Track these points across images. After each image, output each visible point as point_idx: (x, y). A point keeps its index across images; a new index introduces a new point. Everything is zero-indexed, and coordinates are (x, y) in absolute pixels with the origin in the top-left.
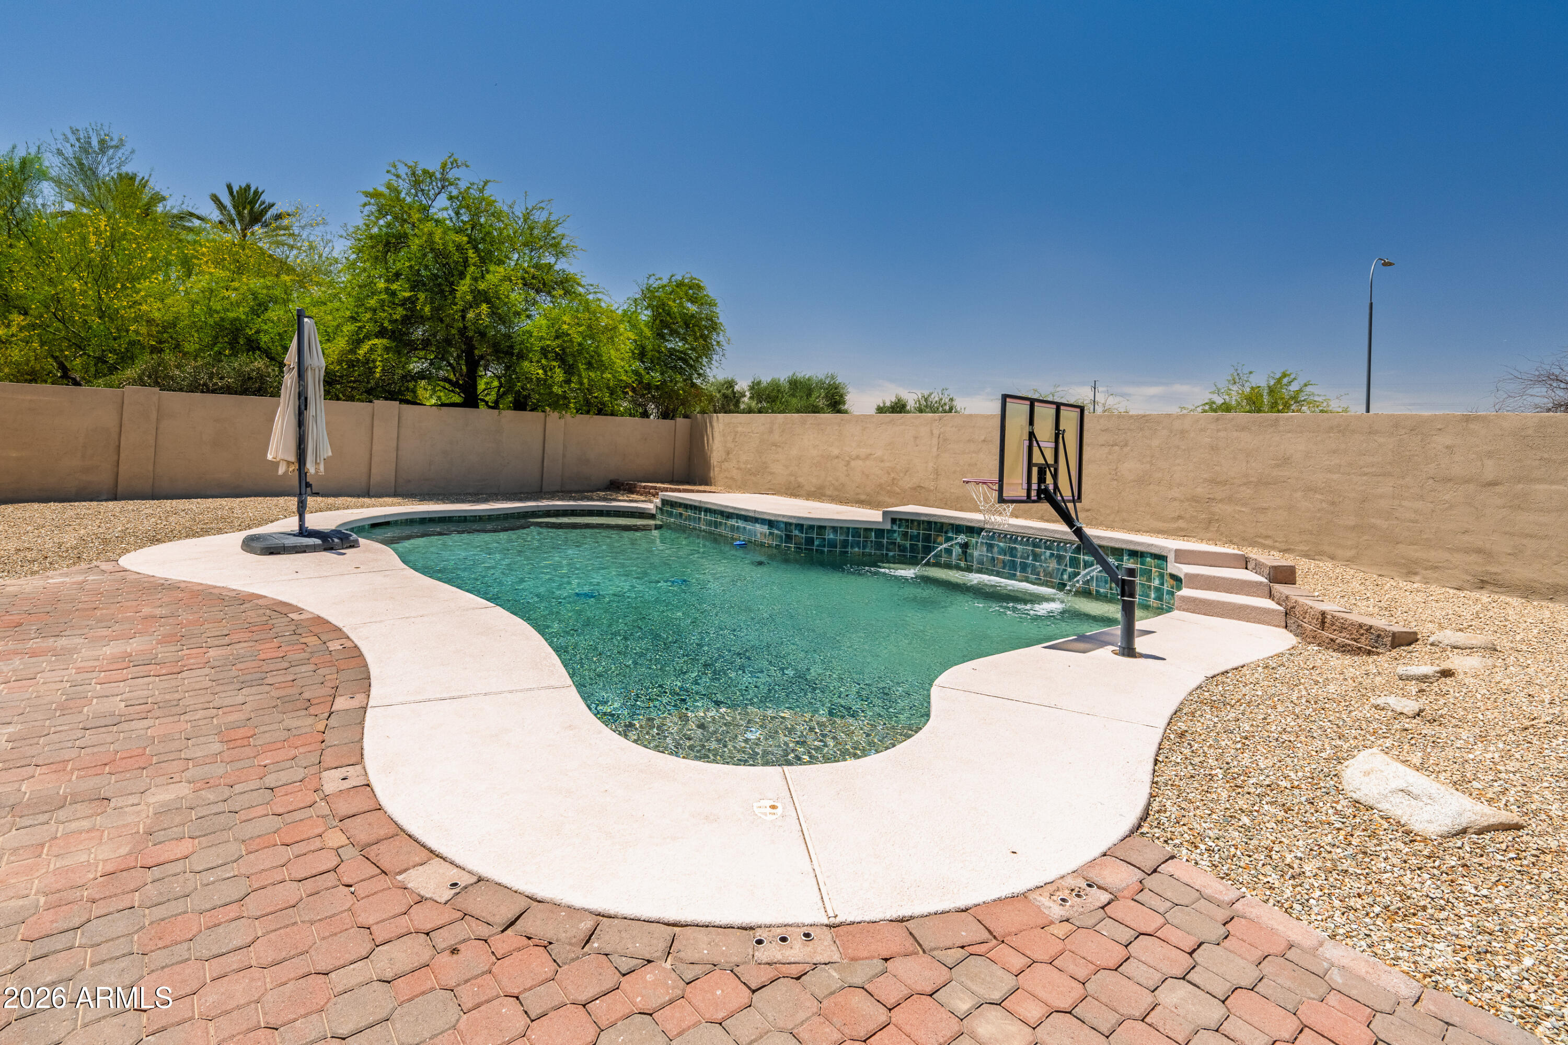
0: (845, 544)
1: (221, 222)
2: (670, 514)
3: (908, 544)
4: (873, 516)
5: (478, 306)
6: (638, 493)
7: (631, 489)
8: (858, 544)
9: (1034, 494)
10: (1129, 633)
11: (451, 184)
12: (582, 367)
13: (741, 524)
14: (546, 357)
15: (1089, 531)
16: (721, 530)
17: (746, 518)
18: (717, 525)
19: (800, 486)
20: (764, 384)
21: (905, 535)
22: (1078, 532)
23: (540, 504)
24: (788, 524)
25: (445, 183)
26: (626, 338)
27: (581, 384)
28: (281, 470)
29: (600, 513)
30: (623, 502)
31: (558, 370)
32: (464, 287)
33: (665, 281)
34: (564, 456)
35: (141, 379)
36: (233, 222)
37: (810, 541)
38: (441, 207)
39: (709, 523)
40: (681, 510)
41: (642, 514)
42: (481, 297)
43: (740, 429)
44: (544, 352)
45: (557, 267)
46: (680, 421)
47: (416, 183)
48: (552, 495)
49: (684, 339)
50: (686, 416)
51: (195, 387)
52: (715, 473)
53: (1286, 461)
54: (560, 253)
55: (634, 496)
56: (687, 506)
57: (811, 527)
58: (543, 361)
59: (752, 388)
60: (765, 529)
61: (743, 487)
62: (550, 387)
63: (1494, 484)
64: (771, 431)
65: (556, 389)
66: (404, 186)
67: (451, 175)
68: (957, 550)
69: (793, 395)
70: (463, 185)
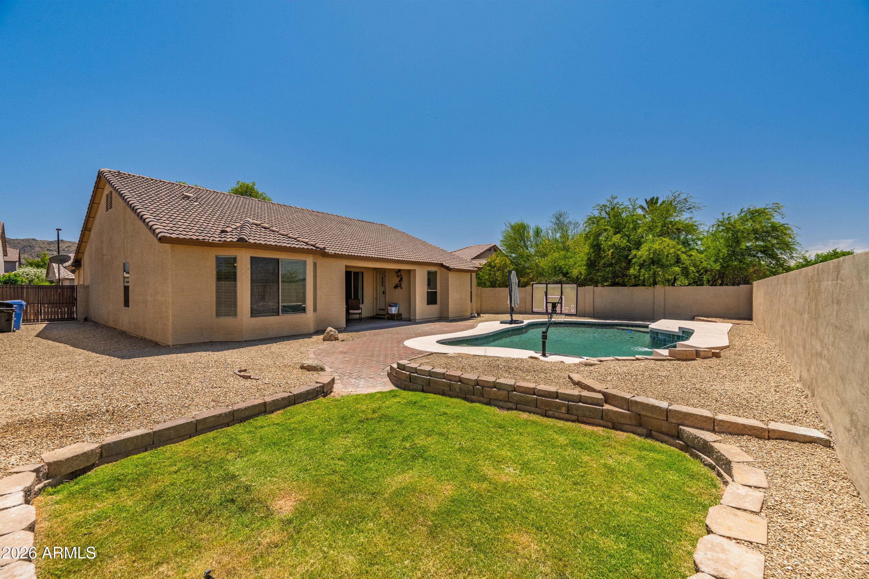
23: (578, 320)
46: (743, 286)
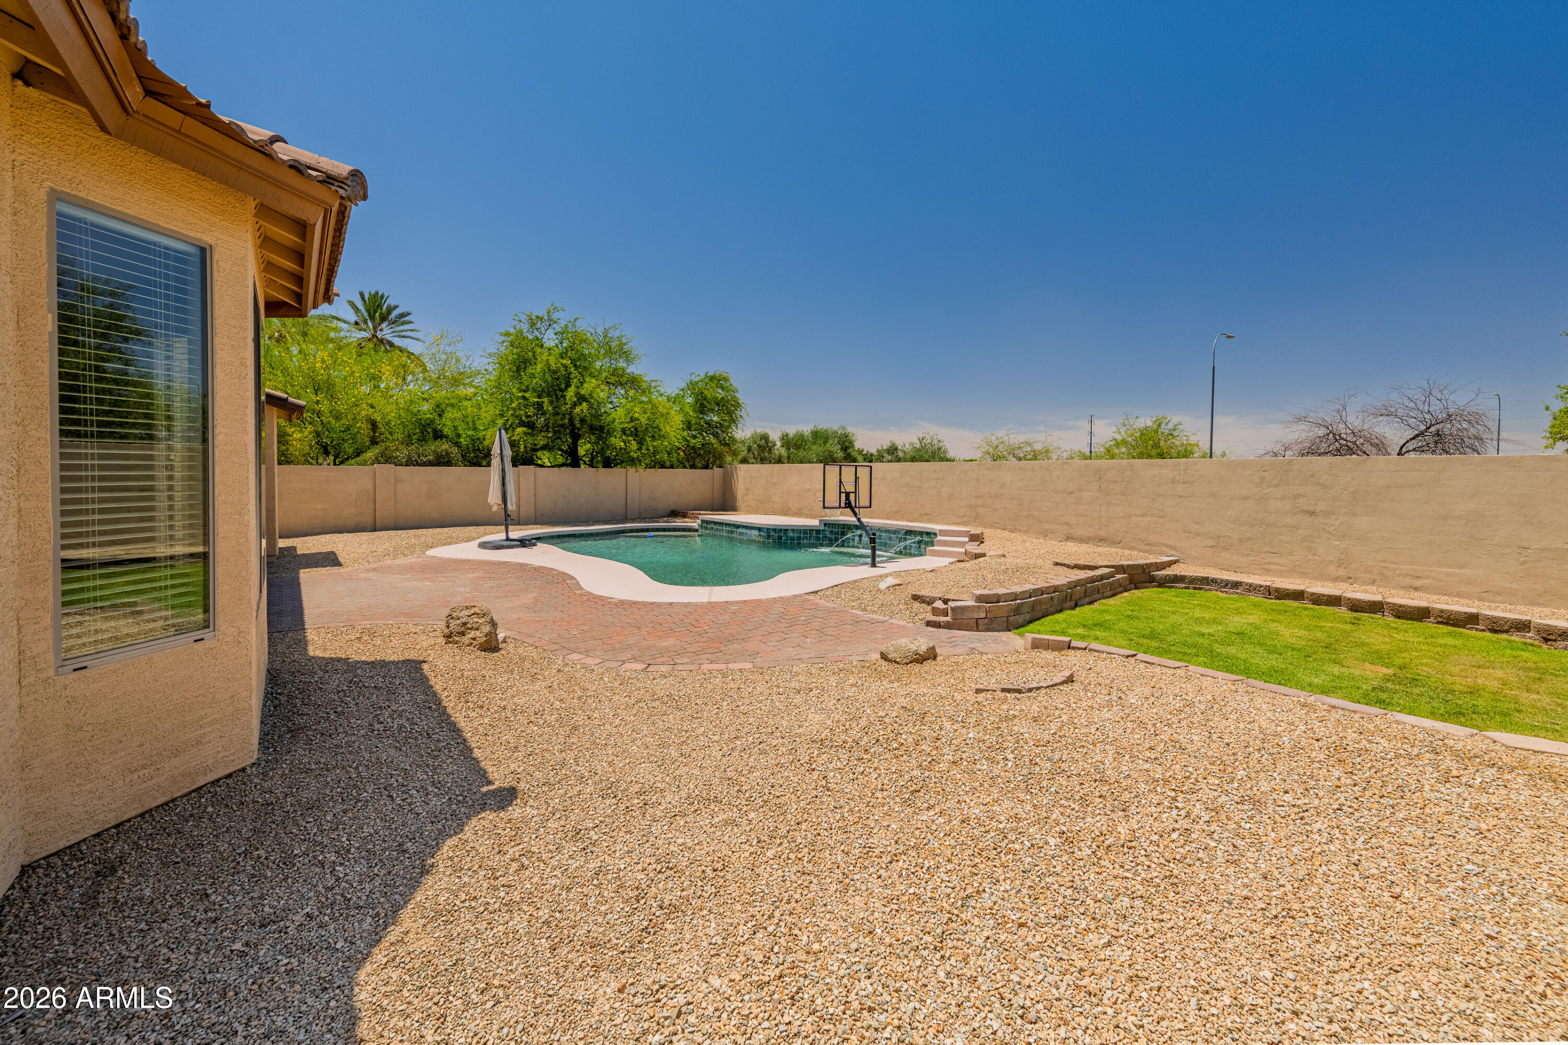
0: (799, 538)
1: (357, 323)
2: (706, 528)
3: (833, 537)
4: (814, 523)
5: (580, 404)
6: (689, 517)
7: (684, 515)
8: (806, 538)
9: (843, 505)
10: (874, 556)
11: (555, 322)
12: (648, 439)
13: (744, 531)
14: (625, 434)
15: (863, 520)
16: (734, 535)
17: (747, 527)
18: (732, 532)
19: (789, 509)
20: (791, 436)
21: (832, 532)
22: (859, 520)
24: (768, 529)
25: (551, 322)
26: (677, 419)
27: (648, 449)
28: (495, 509)
29: (664, 530)
30: (679, 523)
31: (633, 442)
32: (570, 393)
33: (702, 376)
34: (640, 496)
35: (377, 459)
36: (365, 322)
37: (780, 538)
38: (550, 339)
39: (728, 532)
40: (712, 526)
41: (690, 530)
42: (581, 399)
43: (754, 474)
44: (624, 431)
45: (628, 371)
46: (716, 470)
47: (533, 325)
48: (634, 521)
49: (718, 415)
50: (721, 467)
51: (409, 463)
52: (740, 503)
53: (1004, 485)
54: (629, 361)
55: (686, 520)
56: (715, 523)
57: (781, 530)
58: (624, 437)
59: (782, 439)
60: (755, 533)
61: (757, 511)
62: (629, 453)
63: (1071, 493)
64: (772, 475)
65: (632, 454)
66: (525, 327)
67: (555, 316)
68: (857, 538)
69: (815, 443)
70: (562, 323)
